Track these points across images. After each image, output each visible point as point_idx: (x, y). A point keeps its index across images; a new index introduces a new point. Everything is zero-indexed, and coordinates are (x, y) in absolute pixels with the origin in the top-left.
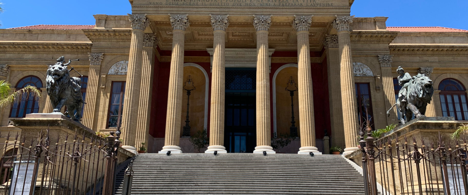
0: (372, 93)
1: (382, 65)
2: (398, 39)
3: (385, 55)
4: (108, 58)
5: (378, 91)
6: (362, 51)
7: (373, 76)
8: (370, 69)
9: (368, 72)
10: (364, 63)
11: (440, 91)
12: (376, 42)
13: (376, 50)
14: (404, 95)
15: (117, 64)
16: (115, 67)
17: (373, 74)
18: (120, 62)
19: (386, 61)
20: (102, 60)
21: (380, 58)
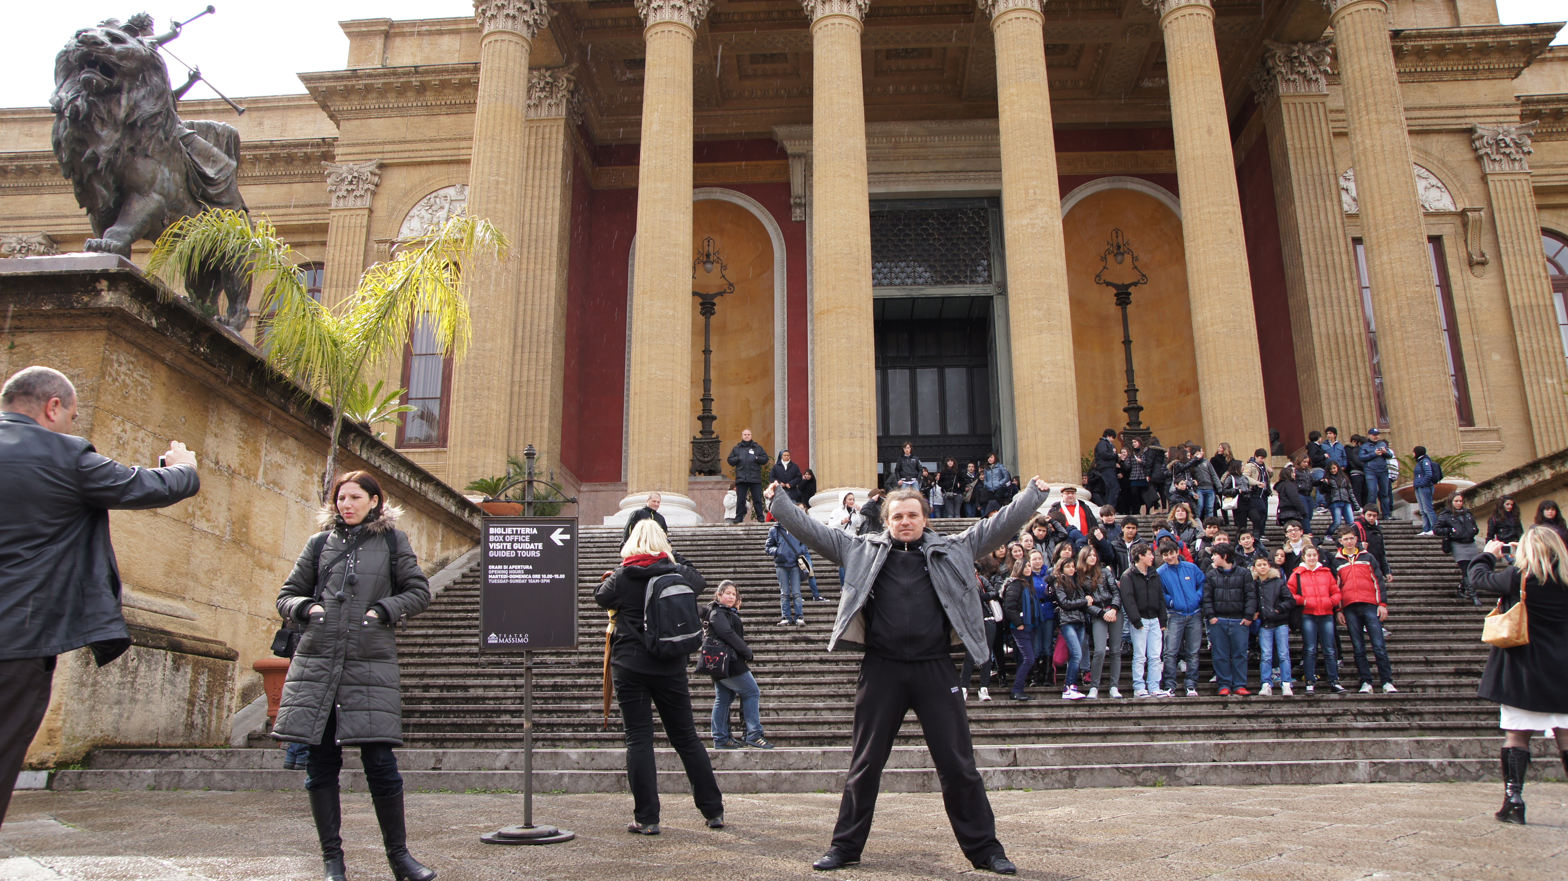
0: (1453, 280)
1: (1489, 167)
3: (1501, 123)
4: (397, 180)
5: (1479, 269)
7: (1453, 209)
8: (1440, 186)
9: (1435, 193)
13: (1464, 108)
15: (432, 200)
16: (423, 212)
17: (1454, 203)
18: (442, 193)
19: (1506, 146)
20: (372, 187)
21: (1482, 137)
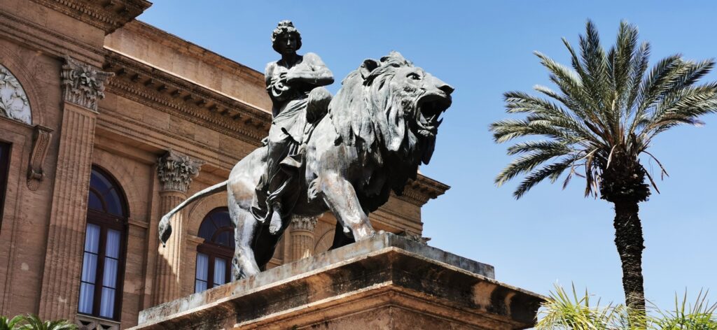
0: (9, 186)
1: (68, 97)
2: (123, 39)
3: (88, 64)
5: (34, 184)
6: (12, 23)
7: (29, 122)
8: (24, 97)
9: (18, 103)
10: (8, 65)
11: (201, 240)
12: (68, 11)
13: (63, 39)
14: (297, 139)
17: (32, 118)
19: (86, 85)
21: (70, 70)
